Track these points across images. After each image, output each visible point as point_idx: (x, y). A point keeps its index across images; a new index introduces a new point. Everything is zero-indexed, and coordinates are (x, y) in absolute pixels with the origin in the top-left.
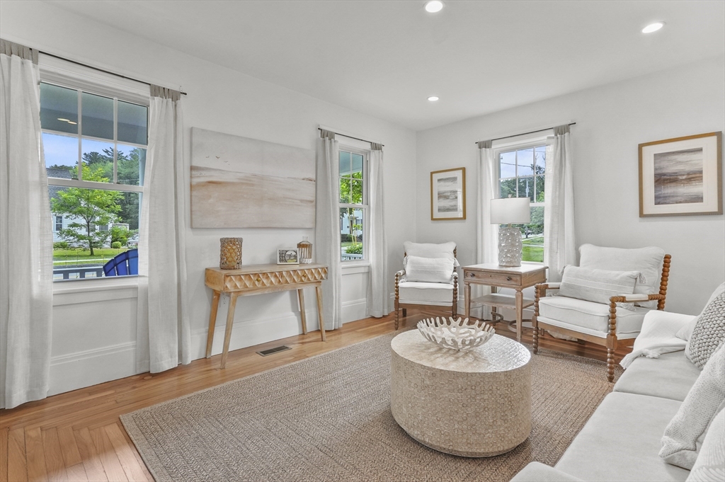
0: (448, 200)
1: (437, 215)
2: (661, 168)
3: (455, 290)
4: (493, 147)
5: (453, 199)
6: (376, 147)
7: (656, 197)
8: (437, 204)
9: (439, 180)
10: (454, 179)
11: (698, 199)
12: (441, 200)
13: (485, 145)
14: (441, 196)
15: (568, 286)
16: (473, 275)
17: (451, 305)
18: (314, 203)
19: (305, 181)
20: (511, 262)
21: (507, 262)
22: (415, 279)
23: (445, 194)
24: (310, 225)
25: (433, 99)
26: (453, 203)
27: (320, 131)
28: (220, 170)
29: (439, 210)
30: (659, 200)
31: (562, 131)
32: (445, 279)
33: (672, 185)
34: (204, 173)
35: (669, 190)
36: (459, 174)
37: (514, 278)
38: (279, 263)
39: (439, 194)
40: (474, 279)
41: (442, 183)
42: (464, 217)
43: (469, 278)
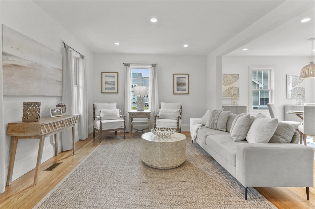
0: (110, 85)
1: (104, 91)
2: (178, 81)
3: (125, 121)
4: (130, 66)
5: (113, 85)
6: (83, 57)
7: (177, 89)
8: (104, 86)
9: (106, 76)
10: (114, 76)
11: (185, 90)
12: (106, 85)
13: (127, 65)
14: (106, 83)
15: (162, 115)
16: (133, 115)
17: (123, 127)
18: (62, 83)
19: (58, 70)
20: (142, 109)
21: (140, 109)
22: (105, 119)
23: (109, 82)
24: (59, 95)
25: (117, 44)
26: (113, 86)
27: (64, 44)
28: (19, 58)
29: (106, 89)
30: (178, 90)
31: (154, 66)
32: (118, 118)
33: (180, 86)
34: (10, 58)
35: (180, 87)
36: (116, 75)
37: (148, 114)
38: (52, 116)
39: (105, 82)
40: (133, 116)
41: (107, 77)
42: (118, 93)
43: (131, 116)
